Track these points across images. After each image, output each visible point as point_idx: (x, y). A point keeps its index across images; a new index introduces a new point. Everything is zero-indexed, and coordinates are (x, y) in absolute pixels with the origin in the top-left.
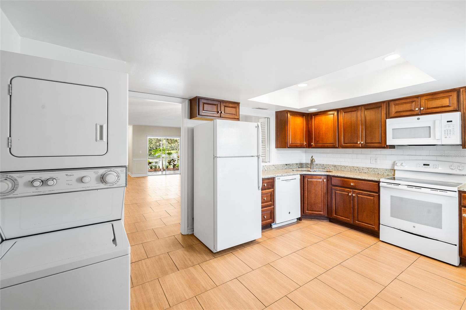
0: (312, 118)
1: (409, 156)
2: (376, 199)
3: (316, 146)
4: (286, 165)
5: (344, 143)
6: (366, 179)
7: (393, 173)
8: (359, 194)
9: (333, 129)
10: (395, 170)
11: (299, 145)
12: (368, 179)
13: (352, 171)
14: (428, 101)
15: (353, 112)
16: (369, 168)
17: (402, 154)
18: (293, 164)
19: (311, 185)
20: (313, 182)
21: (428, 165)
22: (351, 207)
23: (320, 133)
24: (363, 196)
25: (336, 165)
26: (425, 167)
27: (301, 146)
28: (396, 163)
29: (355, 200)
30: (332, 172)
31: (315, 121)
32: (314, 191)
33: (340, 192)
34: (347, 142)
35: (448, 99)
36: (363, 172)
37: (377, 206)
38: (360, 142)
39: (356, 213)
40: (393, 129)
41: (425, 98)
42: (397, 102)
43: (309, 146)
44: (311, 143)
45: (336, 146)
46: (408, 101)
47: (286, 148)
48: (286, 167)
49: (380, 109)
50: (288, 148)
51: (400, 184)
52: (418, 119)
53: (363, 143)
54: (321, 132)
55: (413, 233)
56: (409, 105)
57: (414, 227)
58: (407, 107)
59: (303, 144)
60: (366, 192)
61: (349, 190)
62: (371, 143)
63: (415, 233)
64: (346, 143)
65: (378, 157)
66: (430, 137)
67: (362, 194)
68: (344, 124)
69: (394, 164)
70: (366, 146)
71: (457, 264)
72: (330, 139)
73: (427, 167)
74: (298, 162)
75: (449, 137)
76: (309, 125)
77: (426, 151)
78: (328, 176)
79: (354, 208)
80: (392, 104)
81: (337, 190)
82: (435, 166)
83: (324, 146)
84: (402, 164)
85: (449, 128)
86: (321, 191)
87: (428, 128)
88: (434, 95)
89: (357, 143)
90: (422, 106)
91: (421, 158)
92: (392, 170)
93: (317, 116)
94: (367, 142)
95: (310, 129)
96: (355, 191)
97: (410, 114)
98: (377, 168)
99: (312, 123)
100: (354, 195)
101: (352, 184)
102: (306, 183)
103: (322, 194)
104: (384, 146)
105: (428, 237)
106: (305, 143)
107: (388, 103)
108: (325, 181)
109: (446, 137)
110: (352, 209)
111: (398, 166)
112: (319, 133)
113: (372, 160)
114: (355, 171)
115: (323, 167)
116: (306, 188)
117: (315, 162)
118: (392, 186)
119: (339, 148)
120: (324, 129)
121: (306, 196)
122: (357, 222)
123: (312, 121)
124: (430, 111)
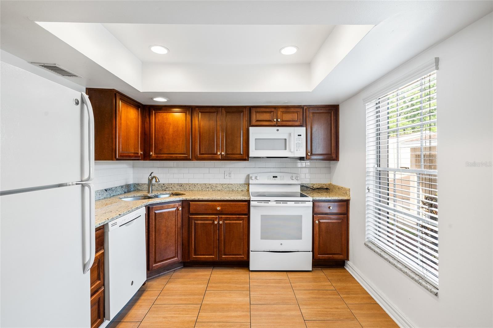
0: (151, 113)
1: (260, 168)
2: (246, 223)
3: (157, 157)
4: (106, 190)
5: (200, 154)
6: (236, 199)
7: (246, 188)
8: (226, 220)
9: (184, 133)
10: (249, 185)
11: (133, 154)
12: (238, 199)
13: (204, 190)
14: (283, 113)
15: (211, 114)
16: (223, 184)
17: (254, 167)
18: (116, 187)
19: (160, 221)
20: (164, 214)
21: (276, 177)
22: (217, 238)
23: (165, 138)
24: (231, 222)
25: (182, 184)
26: (274, 179)
27: (136, 157)
28: (250, 176)
29: (221, 228)
30: (185, 194)
31: (157, 119)
32: (165, 229)
33: (202, 222)
34: (204, 152)
35: (297, 114)
36: (216, 189)
37: (246, 230)
38: (220, 152)
39: (222, 245)
40: (255, 139)
41: (281, 110)
42: (258, 110)
43: (146, 157)
44: (150, 153)
45: (188, 158)
46: (267, 110)
47: (112, 160)
48: (106, 194)
49: (242, 114)
50: (117, 160)
51: (270, 201)
52: (278, 130)
53: (224, 154)
54: (167, 137)
55: (280, 251)
56: (268, 114)
57: (281, 244)
58: (266, 116)
59: (138, 153)
60: (234, 215)
61: (214, 217)
62: (232, 154)
63: (282, 251)
64: (203, 154)
65: (232, 171)
66: (286, 149)
67: (229, 219)
68: (199, 127)
69: (248, 177)
70: (226, 158)
71: (310, 268)
72: (181, 148)
73: (276, 179)
74: (123, 183)
75: (299, 150)
76: (145, 123)
77: (273, 163)
78: (183, 201)
79: (220, 239)
80: (253, 111)
81: (197, 220)
82: (281, 178)
83: (172, 157)
84: (256, 178)
85: (299, 141)
86: (175, 226)
87: (284, 141)
88: (287, 109)
89: (216, 154)
90: (278, 118)
91: (269, 170)
92: (246, 184)
93: (159, 111)
94: (228, 153)
95: (147, 130)
96: (222, 217)
97: (269, 124)
98: (231, 183)
99: (151, 121)
100: (221, 222)
101: (219, 208)
102: (152, 219)
103: (175, 230)
104: (245, 158)
105: (292, 251)
106: (140, 152)
107: (250, 109)
108: (180, 209)
109: (297, 150)
110: (218, 241)
111: (252, 180)
112: (162, 137)
113: (226, 175)
114: (207, 189)
115: (163, 188)
116: (154, 226)
117: (159, 182)
118: (263, 204)
119: (193, 160)
120: (171, 130)
121: (154, 240)
122: (223, 256)
123: (151, 117)
124: (284, 123)
